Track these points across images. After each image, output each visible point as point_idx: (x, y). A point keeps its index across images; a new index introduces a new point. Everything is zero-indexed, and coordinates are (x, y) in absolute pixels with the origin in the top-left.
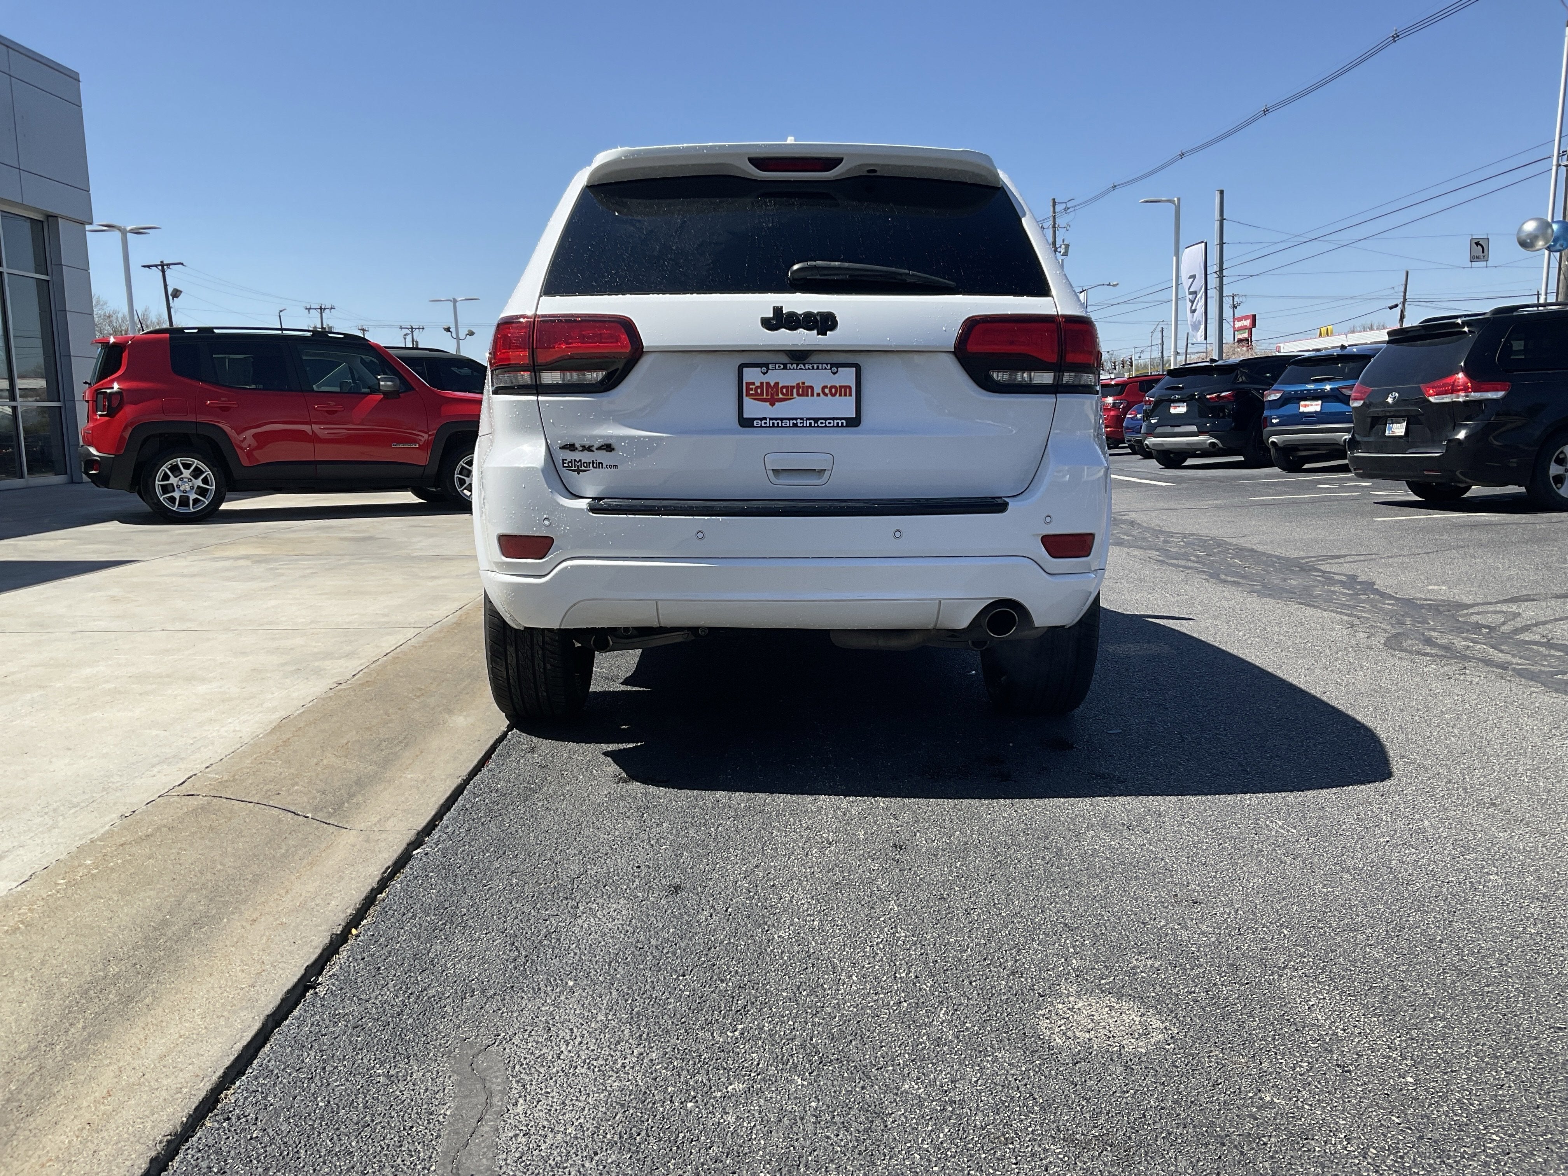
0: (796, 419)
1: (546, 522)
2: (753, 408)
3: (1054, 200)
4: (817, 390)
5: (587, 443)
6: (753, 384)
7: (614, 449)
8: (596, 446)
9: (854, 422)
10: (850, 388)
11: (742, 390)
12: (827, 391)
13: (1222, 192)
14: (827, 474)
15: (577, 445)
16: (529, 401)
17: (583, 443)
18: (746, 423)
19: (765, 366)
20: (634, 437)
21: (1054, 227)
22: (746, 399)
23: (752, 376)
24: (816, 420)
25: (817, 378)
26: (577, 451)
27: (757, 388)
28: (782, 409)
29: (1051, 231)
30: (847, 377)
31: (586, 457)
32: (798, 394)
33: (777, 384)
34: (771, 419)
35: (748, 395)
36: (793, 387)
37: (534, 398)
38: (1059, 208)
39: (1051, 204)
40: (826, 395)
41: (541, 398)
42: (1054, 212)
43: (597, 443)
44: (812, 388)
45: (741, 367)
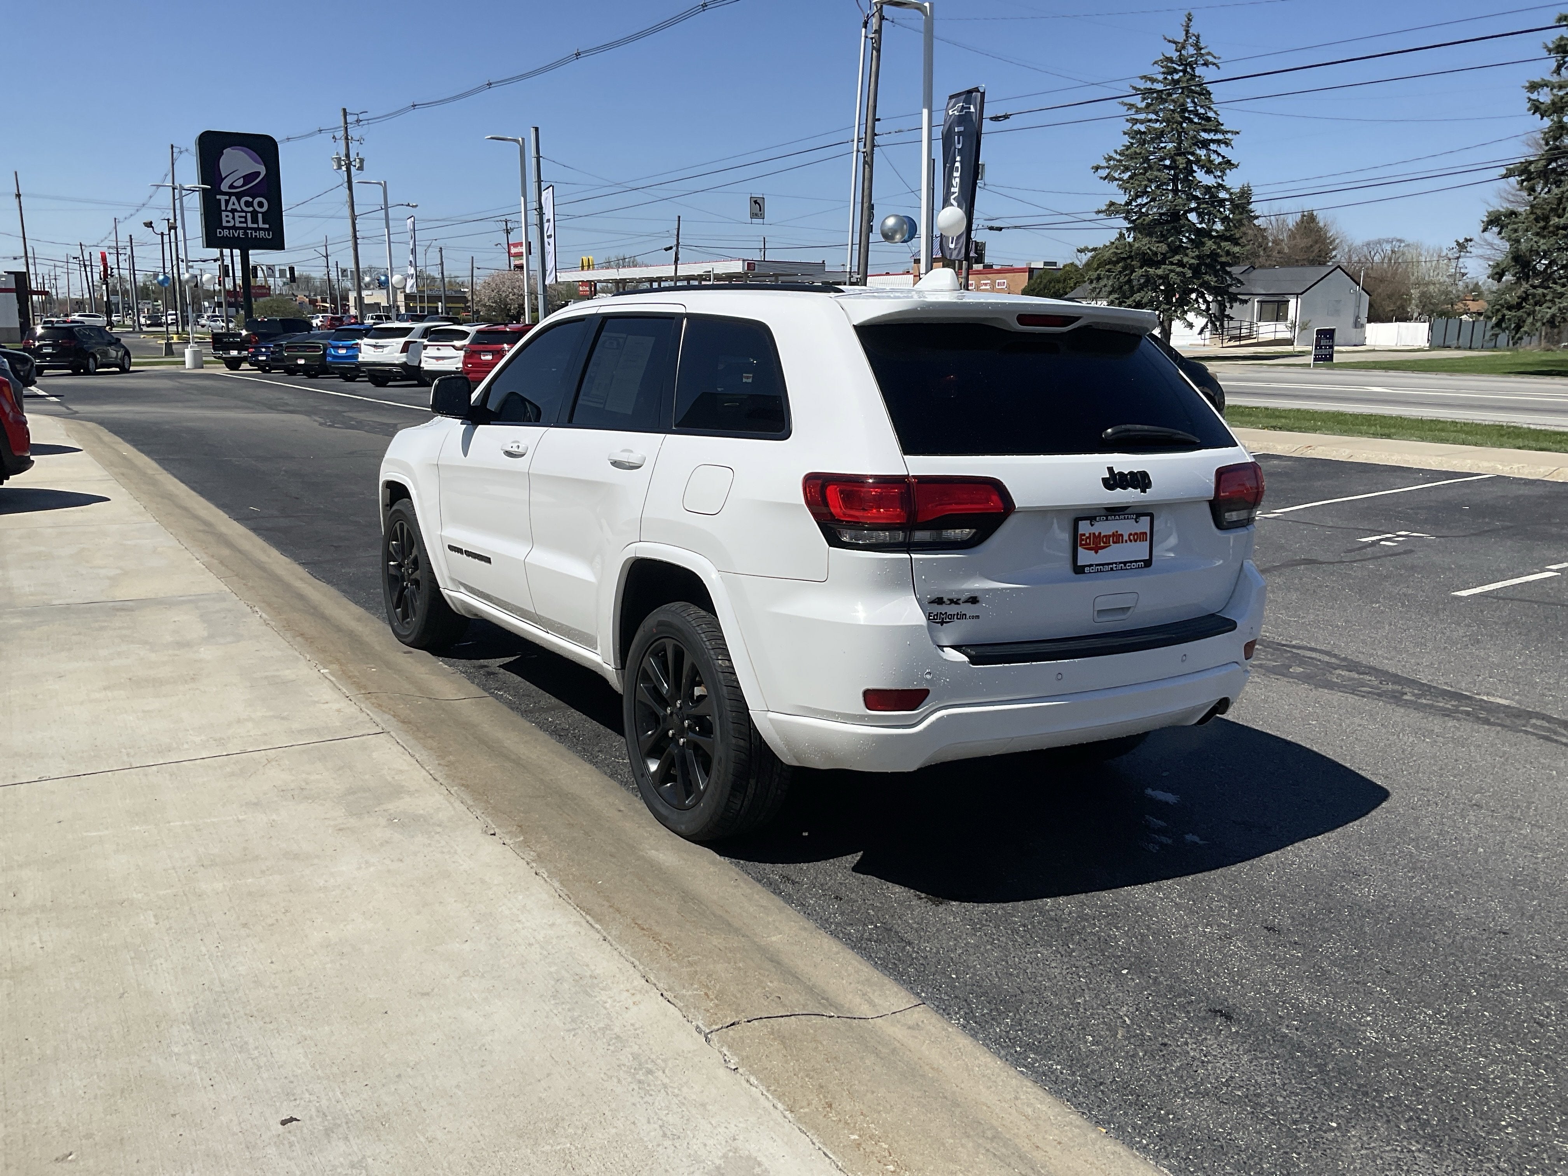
0: (1112, 564)
1: (928, 677)
2: (1085, 557)
3: (344, 110)
4: (1126, 537)
5: (954, 596)
6: (1084, 535)
7: (978, 601)
8: (963, 599)
9: (1148, 563)
10: (1146, 533)
11: (1076, 541)
12: (1132, 537)
13: (537, 129)
14: (1131, 610)
15: (945, 600)
16: (902, 559)
17: (951, 597)
18: (1079, 570)
19: (1092, 519)
20: (997, 589)
21: (347, 138)
22: (1080, 549)
23: (1085, 528)
24: (1125, 563)
25: (1125, 526)
26: (944, 605)
27: (1087, 538)
28: (1104, 556)
29: (343, 142)
30: (1144, 525)
31: (952, 609)
32: (1114, 542)
33: (1100, 533)
34: (1097, 565)
35: (1081, 545)
36: (1110, 536)
37: (907, 556)
38: (350, 119)
39: (342, 113)
40: (1131, 541)
41: (913, 556)
42: (346, 123)
43: (964, 597)
44: (1122, 535)
45: (1076, 521)
